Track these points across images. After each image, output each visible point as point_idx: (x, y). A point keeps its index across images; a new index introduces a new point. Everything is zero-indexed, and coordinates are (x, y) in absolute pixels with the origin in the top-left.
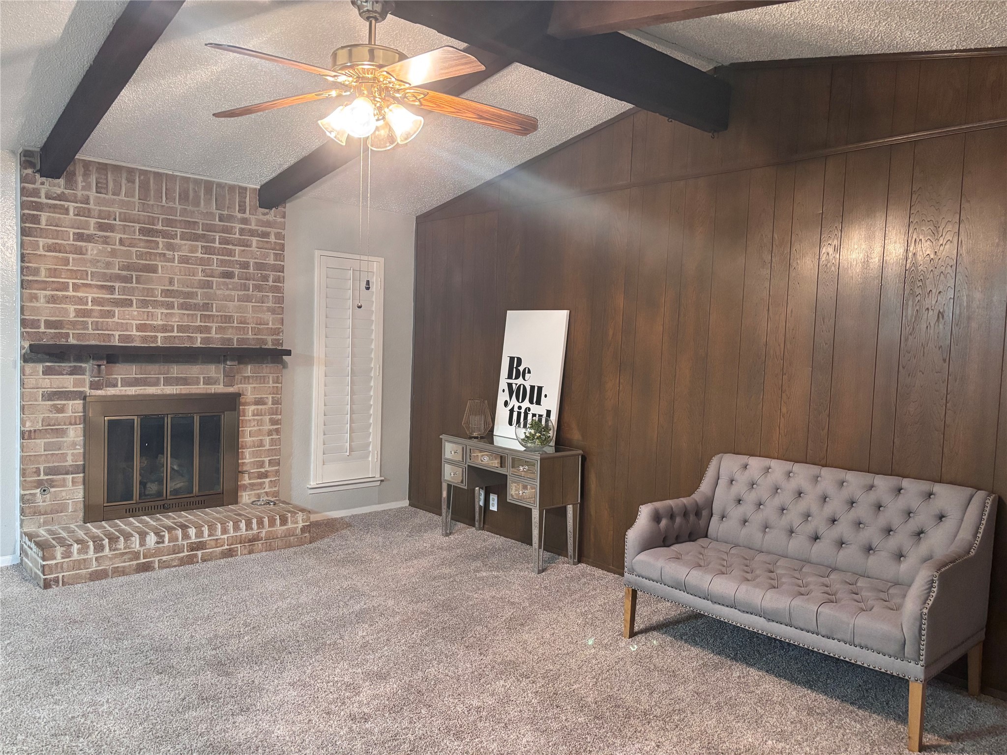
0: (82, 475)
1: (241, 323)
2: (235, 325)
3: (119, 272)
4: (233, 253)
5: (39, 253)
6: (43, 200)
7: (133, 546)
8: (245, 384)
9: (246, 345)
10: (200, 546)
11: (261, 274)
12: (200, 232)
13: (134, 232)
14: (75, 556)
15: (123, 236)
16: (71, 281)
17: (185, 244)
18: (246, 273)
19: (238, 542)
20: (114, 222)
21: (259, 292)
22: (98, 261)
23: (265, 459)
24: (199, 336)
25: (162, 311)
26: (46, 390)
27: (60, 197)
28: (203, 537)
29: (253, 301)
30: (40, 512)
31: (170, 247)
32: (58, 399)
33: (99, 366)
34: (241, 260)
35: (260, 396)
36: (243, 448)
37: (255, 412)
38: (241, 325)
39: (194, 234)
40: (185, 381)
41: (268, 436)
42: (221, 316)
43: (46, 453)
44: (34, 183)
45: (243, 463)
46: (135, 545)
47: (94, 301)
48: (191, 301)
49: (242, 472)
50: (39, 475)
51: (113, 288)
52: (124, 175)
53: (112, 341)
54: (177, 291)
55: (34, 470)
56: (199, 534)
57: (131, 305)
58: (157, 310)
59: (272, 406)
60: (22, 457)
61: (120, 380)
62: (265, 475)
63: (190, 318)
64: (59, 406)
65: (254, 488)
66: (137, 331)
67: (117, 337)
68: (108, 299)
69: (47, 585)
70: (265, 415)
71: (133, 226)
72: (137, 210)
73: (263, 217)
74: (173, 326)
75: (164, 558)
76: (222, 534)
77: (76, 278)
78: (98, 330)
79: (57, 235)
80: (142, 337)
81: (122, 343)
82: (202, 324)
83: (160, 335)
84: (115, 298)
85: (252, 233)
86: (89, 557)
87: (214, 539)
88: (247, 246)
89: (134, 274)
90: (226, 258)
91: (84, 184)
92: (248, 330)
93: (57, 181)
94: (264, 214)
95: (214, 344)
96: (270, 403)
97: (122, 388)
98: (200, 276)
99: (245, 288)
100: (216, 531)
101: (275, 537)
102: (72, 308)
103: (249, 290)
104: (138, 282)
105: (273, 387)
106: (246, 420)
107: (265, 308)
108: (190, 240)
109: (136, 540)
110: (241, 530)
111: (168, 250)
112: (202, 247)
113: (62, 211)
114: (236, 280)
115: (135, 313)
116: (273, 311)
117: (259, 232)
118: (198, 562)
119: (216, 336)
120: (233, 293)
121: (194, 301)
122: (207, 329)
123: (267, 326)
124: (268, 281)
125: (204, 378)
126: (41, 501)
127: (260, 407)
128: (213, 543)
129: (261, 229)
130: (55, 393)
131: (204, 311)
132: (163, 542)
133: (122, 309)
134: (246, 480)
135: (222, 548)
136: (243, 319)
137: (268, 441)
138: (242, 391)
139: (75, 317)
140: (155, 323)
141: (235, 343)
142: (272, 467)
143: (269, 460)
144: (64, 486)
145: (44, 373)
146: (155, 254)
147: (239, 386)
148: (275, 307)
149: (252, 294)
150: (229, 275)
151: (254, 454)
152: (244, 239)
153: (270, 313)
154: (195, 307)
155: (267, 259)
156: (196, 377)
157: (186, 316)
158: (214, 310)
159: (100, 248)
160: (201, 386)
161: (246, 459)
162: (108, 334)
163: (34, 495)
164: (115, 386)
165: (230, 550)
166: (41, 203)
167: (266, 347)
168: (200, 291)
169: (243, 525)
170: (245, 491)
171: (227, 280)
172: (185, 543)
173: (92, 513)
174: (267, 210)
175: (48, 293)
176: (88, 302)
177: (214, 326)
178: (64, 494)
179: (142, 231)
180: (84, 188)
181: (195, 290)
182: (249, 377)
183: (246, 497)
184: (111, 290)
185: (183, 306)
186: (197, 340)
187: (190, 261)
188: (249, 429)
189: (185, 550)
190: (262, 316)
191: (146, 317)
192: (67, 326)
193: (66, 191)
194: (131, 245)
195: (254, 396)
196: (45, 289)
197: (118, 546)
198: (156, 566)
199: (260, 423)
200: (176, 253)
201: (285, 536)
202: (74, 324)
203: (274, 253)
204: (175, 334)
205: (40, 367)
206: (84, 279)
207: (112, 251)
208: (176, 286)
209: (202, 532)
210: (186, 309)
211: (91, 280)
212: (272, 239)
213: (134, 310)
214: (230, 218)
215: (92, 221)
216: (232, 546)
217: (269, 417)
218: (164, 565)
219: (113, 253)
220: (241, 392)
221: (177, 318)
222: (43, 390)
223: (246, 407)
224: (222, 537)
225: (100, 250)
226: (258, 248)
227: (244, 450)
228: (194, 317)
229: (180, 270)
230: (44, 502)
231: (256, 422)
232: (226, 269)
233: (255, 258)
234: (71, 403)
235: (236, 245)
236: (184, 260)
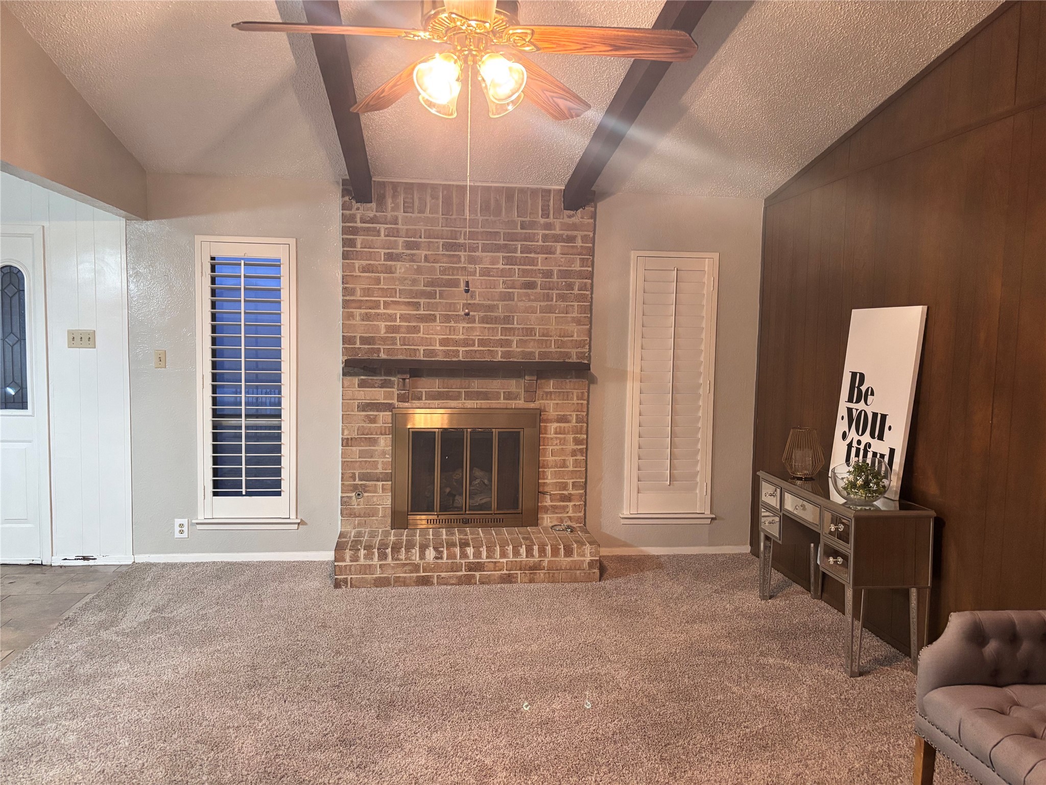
0: (390, 483)
1: (543, 335)
2: (537, 337)
3: (424, 288)
4: (536, 262)
5: (355, 274)
6: (359, 225)
7: (413, 558)
8: (546, 399)
9: (548, 358)
10: (479, 567)
11: (566, 282)
12: (502, 242)
13: (438, 248)
14: (362, 561)
15: (427, 253)
16: (382, 299)
17: (487, 256)
18: (549, 282)
19: (518, 568)
20: (420, 240)
21: (562, 301)
22: (406, 279)
23: (568, 481)
24: (500, 350)
25: (464, 325)
26: (361, 401)
27: (372, 220)
28: (481, 558)
29: (557, 312)
30: (355, 514)
31: (472, 260)
32: (371, 410)
33: (404, 379)
34: (544, 268)
35: (563, 413)
36: (543, 467)
37: (558, 430)
38: (544, 338)
39: (496, 244)
40: (485, 396)
41: (572, 456)
42: (523, 329)
43: (361, 460)
44: (351, 210)
45: (544, 483)
46: (416, 557)
47: (402, 318)
48: (492, 314)
49: (544, 493)
50: (355, 480)
51: (419, 303)
52: (429, 191)
53: (417, 355)
54: (478, 304)
55: (351, 475)
56: (477, 554)
57: (435, 320)
58: (459, 325)
59: (577, 424)
60: (343, 463)
61: (424, 393)
62: (568, 498)
63: (491, 331)
64: (372, 417)
65: (556, 511)
66: (440, 346)
67: (422, 352)
68: (414, 315)
69: (337, 585)
70: (568, 433)
71: (437, 242)
72: (440, 225)
73: (569, 219)
74: (474, 341)
75: (443, 574)
76: (501, 557)
77: (387, 297)
78: (405, 345)
79: (370, 256)
80: (445, 352)
81: (426, 357)
82: (503, 337)
83: (461, 349)
84: (420, 314)
85: (557, 239)
86: (374, 563)
87: (492, 562)
88: (550, 253)
89: (438, 289)
90: (528, 267)
91: (393, 205)
92: (551, 343)
93: (369, 205)
94: (570, 217)
95: (515, 358)
96: (574, 421)
97: (426, 401)
98: (501, 289)
99: (548, 298)
100: (494, 554)
102: (382, 325)
103: (552, 300)
104: (441, 297)
105: (578, 404)
106: (548, 438)
107: (569, 319)
108: (491, 252)
109: (416, 552)
110: (521, 555)
111: (470, 263)
112: (503, 257)
113: (374, 233)
114: (538, 290)
115: (439, 328)
116: (579, 322)
117: (564, 236)
118: (476, 584)
119: (517, 350)
120: (534, 304)
121: (496, 314)
122: (508, 343)
123: (571, 339)
124: (573, 289)
125: (504, 393)
126: (357, 504)
127: (562, 425)
128: (492, 565)
129: (566, 233)
130: (368, 405)
131: (504, 324)
132: (441, 558)
133: (427, 324)
134: (547, 502)
135: (501, 572)
136: (545, 332)
137: (571, 461)
138: (544, 407)
139: (385, 333)
140: (457, 337)
141: (537, 357)
142: (576, 490)
143: (573, 483)
144: (375, 492)
145: (359, 387)
146: (458, 268)
147: (541, 402)
148: (581, 317)
149: (556, 305)
150: (530, 285)
151: (556, 475)
152: (548, 246)
153: (575, 324)
154: (496, 320)
155: (573, 266)
156: (496, 392)
157: (486, 330)
158: (515, 323)
159: (408, 266)
160: (502, 401)
161: (547, 479)
162: (414, 349)
163: (350, 498)
164: (420, 399)
165: (509, 575)
166: (356, 228)
167: (570, 361)
168: (501, 304)
169: (523, 550)
170: (546, 513)
171: (529, 291)
172: (463, 561)
173: (399, 520)
174: (572, 212)
175: (363, 311)
176: (396, 319)
177: (515, 339)
178: (375, 499)
179: (447, 247)
180: (393, 209)
181: (495, 303)
182: (551, 392)
183: (547, 520)
184: (417, 306)
185: (484, 320)
186: (498, 354)
187: (491, 273)
188: (551, 448)
189: (463, 569)
190: (567, 328)
191: (448, 331)
192: (379, 342)
193: (378, 214)
194: (435, 261)
195: (557, 413)
196: (360, 308)
197: (400, 557)
198: (435, 581)
199: (563, 442)
200: (476, 266)
201: (570, 569)
202: (384, 340)
203: (580, 258)
204: (476, 348)
205: (356, 380)
206: (393, 297)
207: (418, 268)
208: (477, 299)
209: (480, 553)
210: (487, 323)
211: (400, 297)
212: (579, 243)
213: (437, 326)
214: (532, 225)
215: (401, 240)
216: (512, 572)
217: (573, 436)
218: (442, 582)
219: (419, 271)
220: (543, 408)
221: (478, 331)
222: (359, 401)
223: (548, 425)
224: (501, 560)
225: (407, 267)
226: (562, 254)
227: (546, 470)
228: (495, 330)
229: (481, 283)
230: (358, 505)
231: (558, 441)
232: (528, 279)
233: (559, 266)
234: (382, 414)
235: (538, 253)
236: (486, 272)
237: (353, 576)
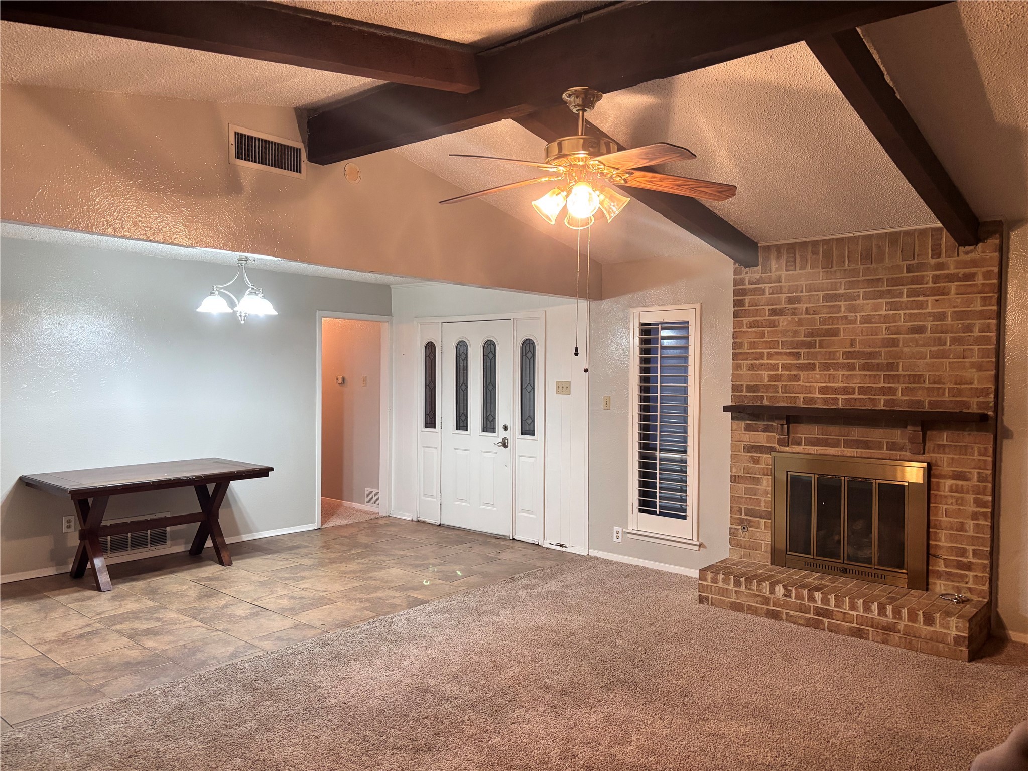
0: (770, 521)
1: (935, 383)
2: (927, 385)
3: (805, 339)
4: (925, 305)
5: (743, 330)
6: (748, 286)
7: (765, 591)
8: (939, 453)
9: (940, 408)
10: (827, 614)
11: (963, 324)
12: (885, 288)
13: (818, 300)
14: (721, 584)
15: (808, 305)
16: (766, 351)
17: (868, 304)
18: (942, 325)
19: (870, 624)
20: (801, 294)
21: (959, 345)
22: (787, 332)
23: (967, 547)
24: (882, 398)
25: (843, 373)
26: (746, 443)
27: (759, 282)
28: (829, 605)
29: (951, 357)
30: (741, 545)
31: (853, 309)
32: (755, 452)
33: (782, 425)
34: (935, 311)
35: (960, 470)
36: (935, 527)
37: (954, 487)
38: (935, 386)
39: (878, 291)
40: (866, 445)
41: (972, 520)
42: (909, 376)
43: (746, 496)
44: (741, 274)
45: (936, 545)
47: (785, 367)
48: (873, 361)
49: (937, 557)
50: (741, 514)
51: (799, 353)
52: (810, 248)
53: (797, 402)
54: (859, 352)
55: (738, 509)
56: (825, 601)
57: (814, 369)
58: (838, 373)
59: (978, 484)
60: (732, 497)
61: (803, 439)
62: (969, 567)
63: (872, 378)
64: (756, 458)
65: (951, 578)
66: (819, 393)
67: (802, 399)
68: (795, 364)
69: (701, 600)
70: (968, 493)
71: (817, 295)
72: (821, 278)
73: (966, 256)
74: (854, 388)
75: (792, 613)
76: (850, 609)
77: (770, 349)
78: (786, 393)
79: (757, 313)
80: (824, 399)
81: (805, 404)
82: (886, 385)
83: (841, 397)
84: (800, 364)
85: (951, 278)
86: (731, 588)
87: (841, 612)
88: (943, 294)
89: (817, 339)
90: (916, 311)
91: (777, 266)
92: (944, 391)
93: (756, 268)
94: (967, 253)
95: (900, 406)
96: (975, 479)
97: (805, 447)
98: (884, 335)
99: (941, 342)
100: (843, 604)
101: (917, 635)
102: (766, 374)
103: (945, 344)
104: (820, 347)
105: (979, 460)
106: (941, 496)
107: (968, 365)
108: (874, 299)
110: (872, 612)
111: (851, 312)
112: (887, 303)
113: (760, 292)
114: (928, 334)
115: (818, 376)
116: (980, 368)
117: (960, 275)
118: (824, 630)
119: (902, 398)
120: (923, 349)
121: (878, 361)
122: (892, 391)
123: (970, 386)
124: (972, 332)
125: (887, 443)
126: (743, 537)
127: (960, 483)
128: (840, 616)
129: (962, 271)
130: (753, 447)
131: (888, 371)
132: (790, 597)
133: (806, 373)
134: (941, 567)
135: (851, 625)
136: (937, 379)
137: (972, 525)
138: (936, 461)
139: (768, 382)
140: (836, 385)
141: (927, 406)
142: (979, 559)
143: (974, 550)
144: (758, 528)
145: (745, 430)
146: (838, 318)
147: (932, 455)
148: (983, 362)
149: (949, 349)
150: (920, 330)
151: (952, 538)
152: (940, 287)
153: (974, 370)
154: (878, 367)
155: (972, 305)
156: (878, 441)
157: (867, 377)
158: (900, 370)
159: (789, 319)
160: (885, 451)
161: (939, 541)
162: (794, 397)
163: (737, 529)
164: (799, 444)
165: (860, 630)
166: (745, 289)
167: (970, 411)
168: (883, 350)
169: (875, 607)
170: (939, 578)
171: (916, 336)
172: (811, 605)
173: (777, 557)
174: (972, 248)
175: (749, 362)
176: (778, 368)
177: (900, 387)
178: (758, 534)
179: (827, 298)
180: (777, 269)
181: (877, 350)
182: (944, 446)
183: (940, 586)
184: (797, 356)
185: (864, 368)
186: (880, 402)
187: (873, 320)
188: (945, 507)
189: (812, 612)
190: (964, 374)
191: (827, 380)
192: (762, 390)
193: (763, 275)
194: (815, 312)
195: (952, 469)
196: (747, 360)
197: (753, 588)
198: (784, 617)
199: (960, 502)
200: (857, 314)
202: (767, 388)
203: (981, 297)
204: (856, 396)
205: (742, 424)
206: (776, 349)
207: (799, 321)
208: (858, 347)
209: (828, 600)
210: (869, 371)
211: (782, 349)
212: (980, 280)
213: (817, 374)
214: (921, 266)
215: (783, 296)
216: (862, 627)
217: (974, 496)
218: (790, 619)
219: (800, 323)
220: (934, 462)
221: (858, 378)
222: (745, 443)
223: (941, 481)
224: (851, 613)
225: (789, 321)
226: (958, 294)
227: (938, 531)
228: (877, 378)
229: (862, 330)
230: (744, 537)
231: (954, 500)
232: (916, 323)
233: (954, 307)
234: (765, 456)
235: (928, 296)
236: (867, 320)
237: (713, 596)
